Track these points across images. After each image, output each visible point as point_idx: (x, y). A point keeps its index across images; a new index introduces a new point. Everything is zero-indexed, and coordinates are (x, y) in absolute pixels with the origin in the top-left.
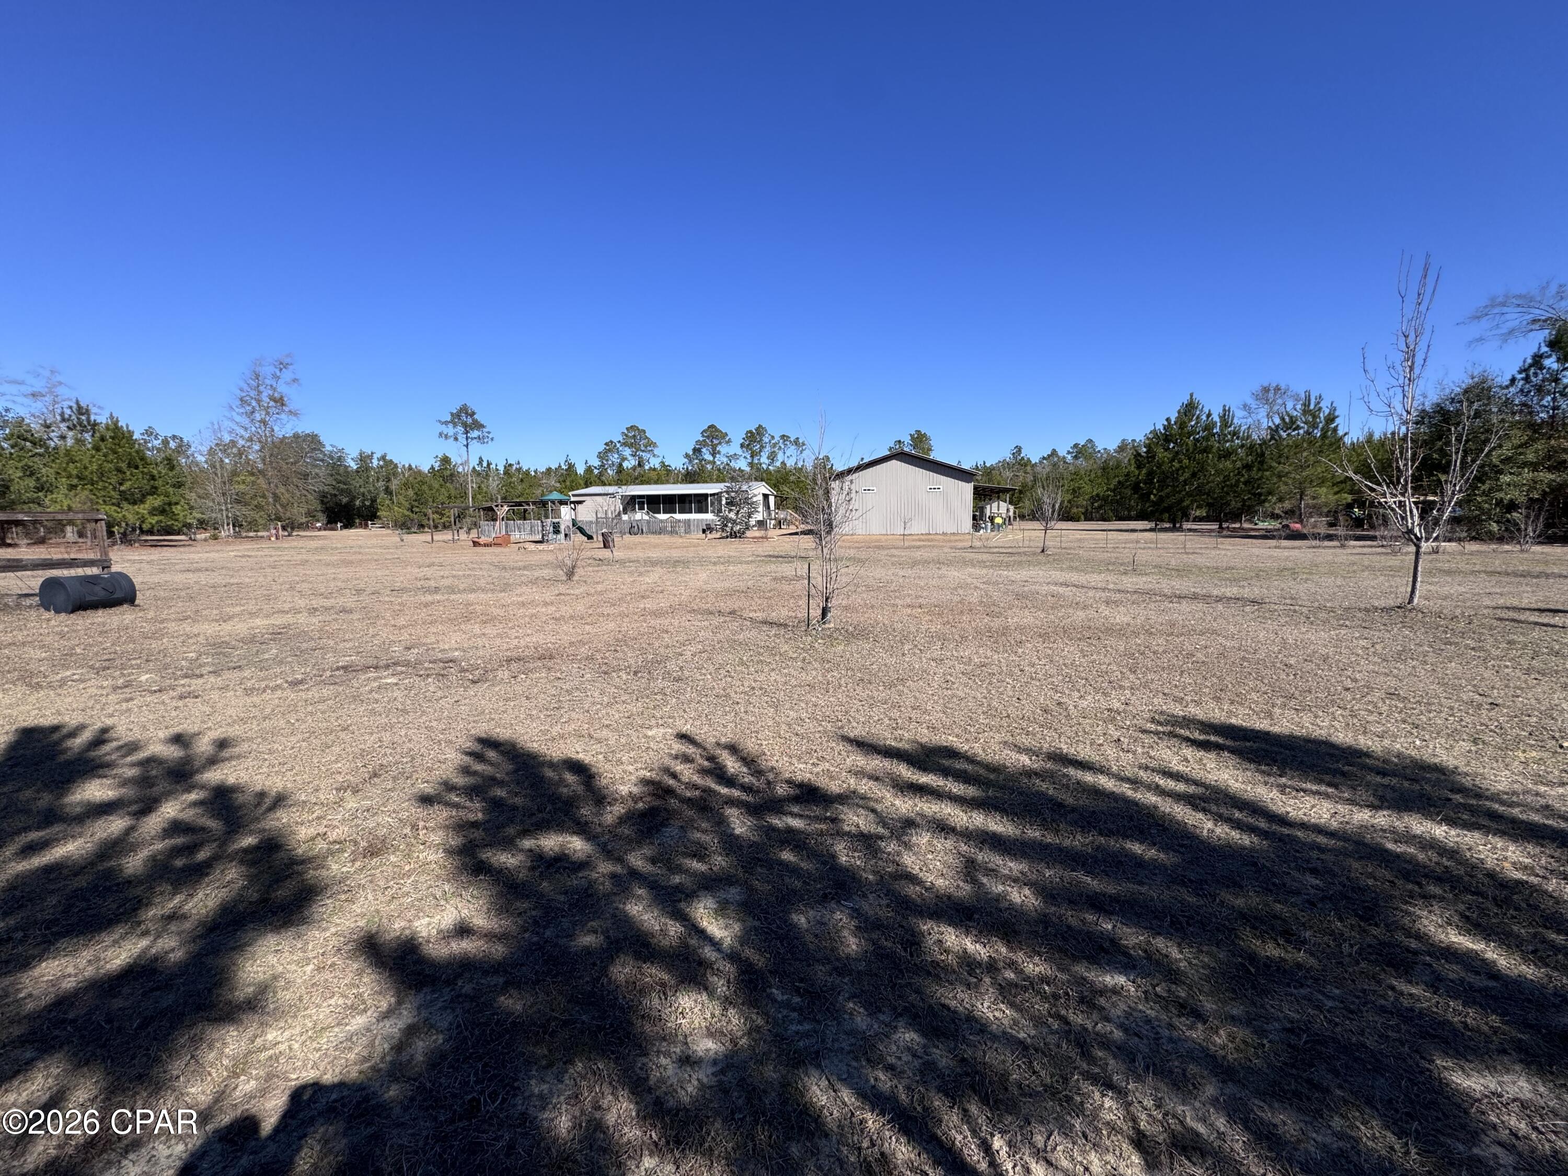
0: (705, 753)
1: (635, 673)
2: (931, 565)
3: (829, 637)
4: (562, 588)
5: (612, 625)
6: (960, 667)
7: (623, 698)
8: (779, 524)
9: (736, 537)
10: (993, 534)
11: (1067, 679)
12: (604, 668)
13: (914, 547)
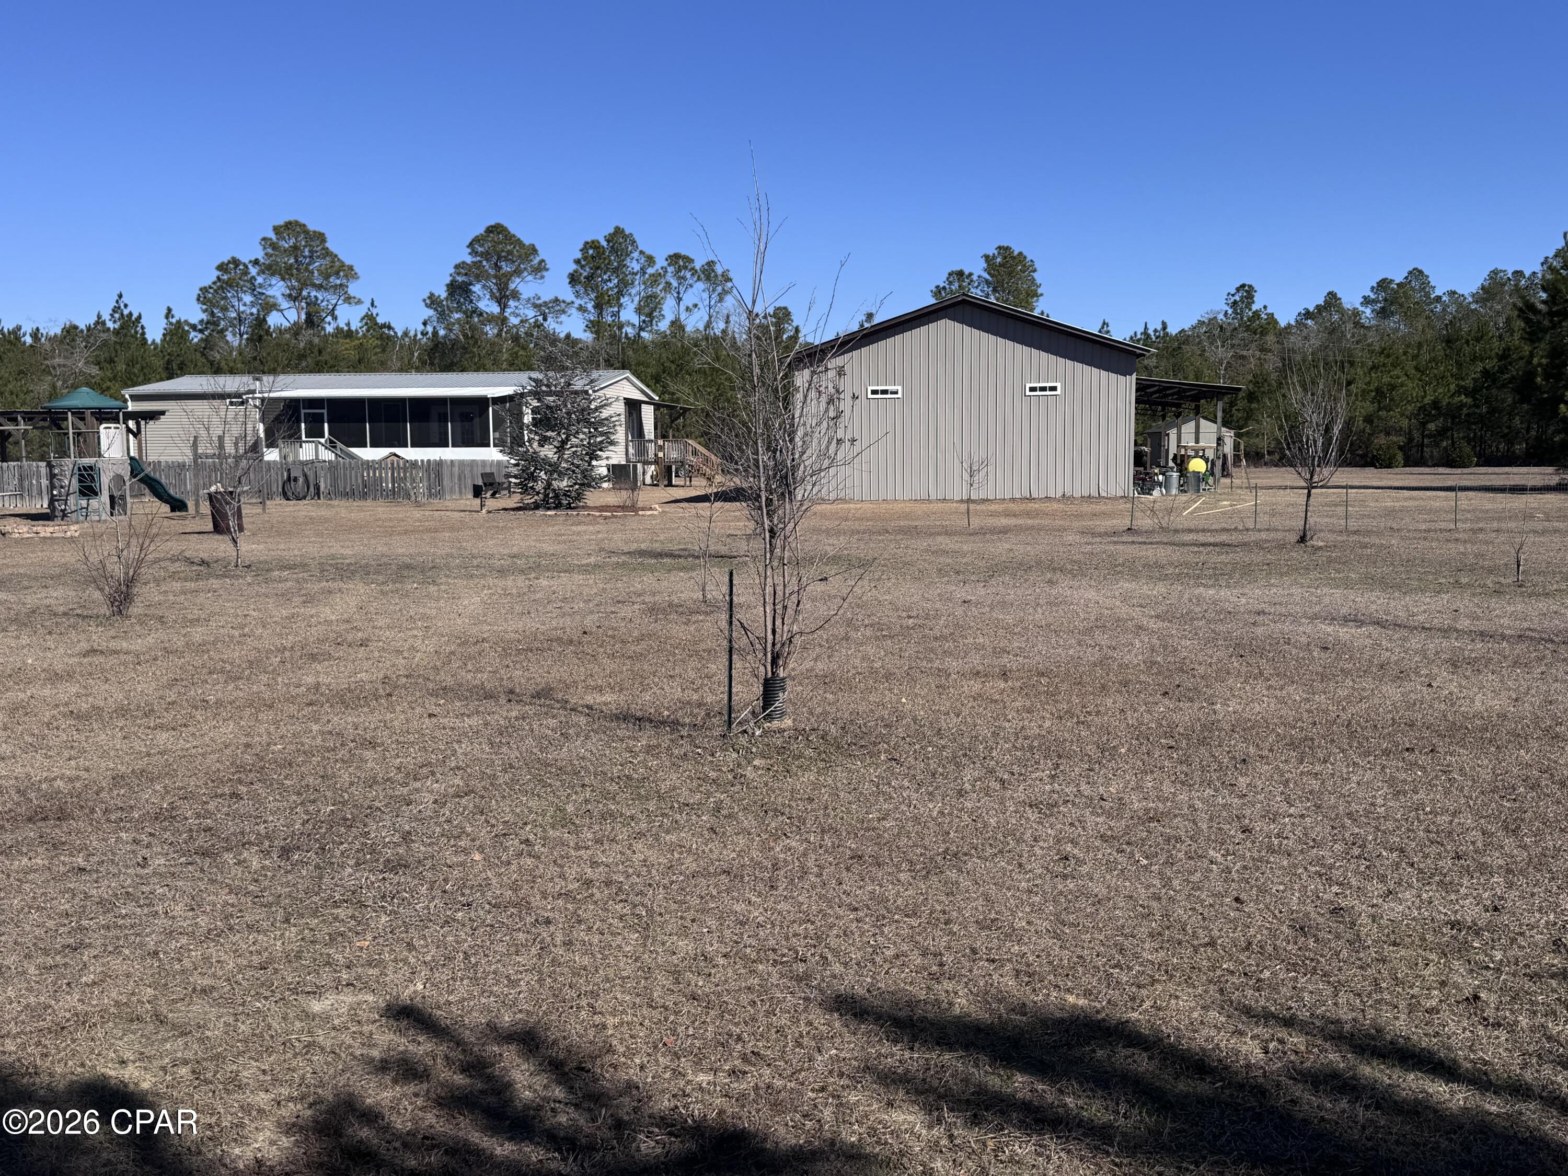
0: (456, 1055)
1: (285, 852)
2: (1033, 576)
3: (781, 750)
4: (99, 636)
5: (228, 731)
6: (1096, 822)
7: (248, 918)
8: (666, 475)
9: (558, 506)
10: (1184, 498)
11: (1356, 851)
12: (201, 841)
13: (993, 531)
